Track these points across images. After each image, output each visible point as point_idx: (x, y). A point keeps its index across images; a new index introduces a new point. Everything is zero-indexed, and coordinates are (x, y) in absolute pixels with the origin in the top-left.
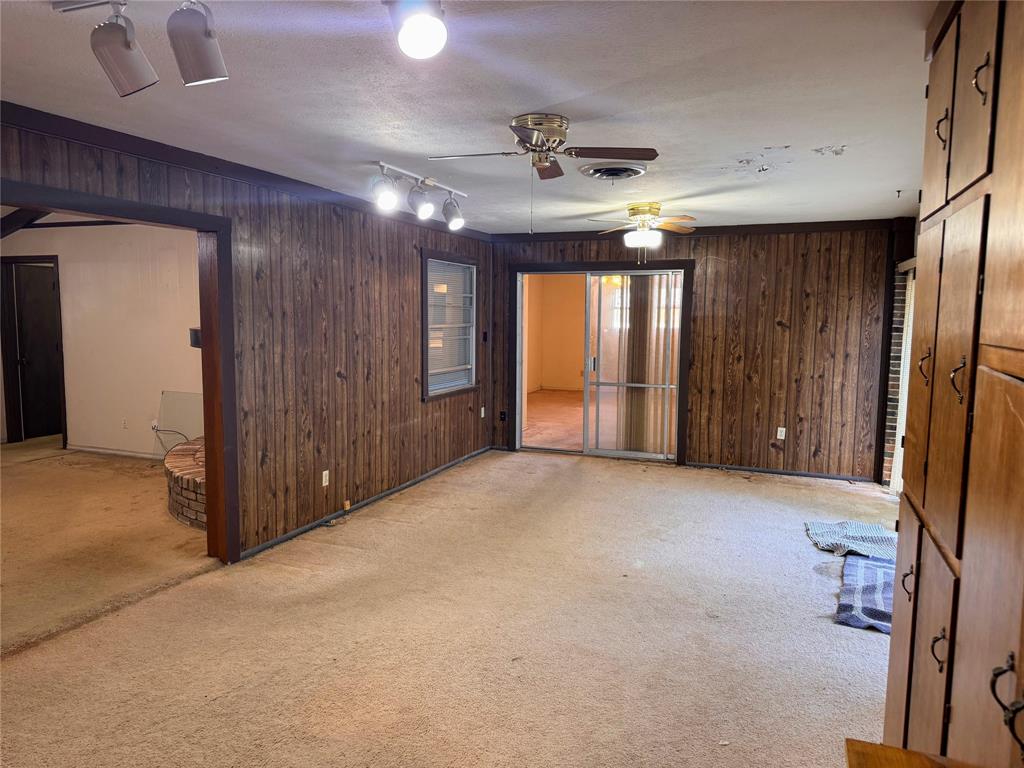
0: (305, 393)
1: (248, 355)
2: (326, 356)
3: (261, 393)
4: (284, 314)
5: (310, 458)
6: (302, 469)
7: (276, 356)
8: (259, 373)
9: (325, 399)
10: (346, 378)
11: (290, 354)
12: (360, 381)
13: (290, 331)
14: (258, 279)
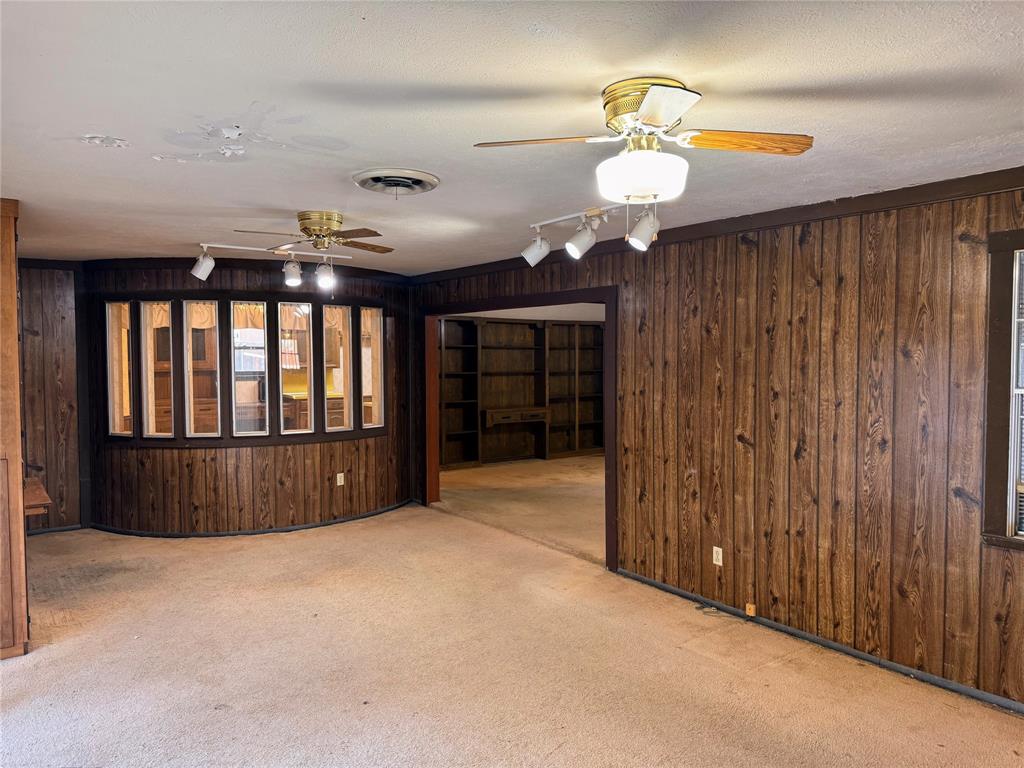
0: (690, 448)
1: (629, 399)
2: (720, 413)
3: (641, 436)
4: (666, 363)
5: (695, 521)
6: (684, 528)
7: (656, 403)
8: (639, 416)
9: (717, 461)
10: (753, 446)
11: (671, 404)
12: (781, 455)
13: (672, 382)
14: (640, 332)
